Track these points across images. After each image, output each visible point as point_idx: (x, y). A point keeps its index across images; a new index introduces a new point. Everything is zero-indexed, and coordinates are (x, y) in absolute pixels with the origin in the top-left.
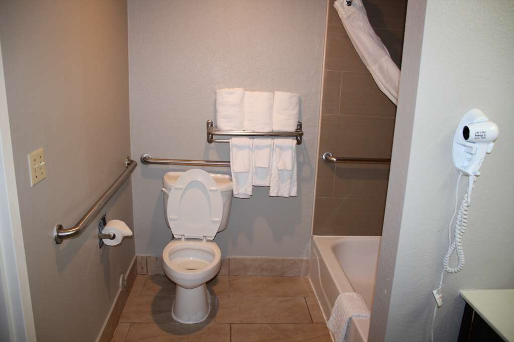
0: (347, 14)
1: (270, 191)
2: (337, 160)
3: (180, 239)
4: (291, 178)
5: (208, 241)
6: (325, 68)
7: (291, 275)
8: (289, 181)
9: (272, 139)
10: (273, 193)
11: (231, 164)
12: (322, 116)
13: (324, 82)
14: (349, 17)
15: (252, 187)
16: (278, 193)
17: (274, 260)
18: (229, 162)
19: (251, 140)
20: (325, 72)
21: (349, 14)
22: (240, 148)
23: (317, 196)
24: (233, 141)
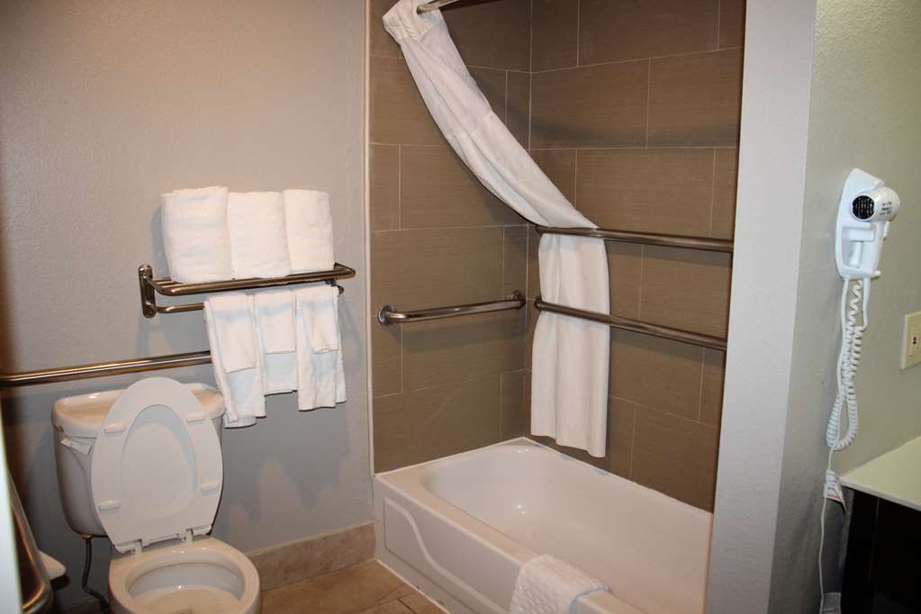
0: (420, 33)
1: (300, 400)
2: (409, 316)
3: (128, 553)
4: (335, 367)
5: (196, 538)
6: (371, 139)
7: (343, 566)
8: (333, 372)
9: (291, 289)
10: (305, 403)
11: (215, 356)
12: (372, 235)
13: (370, 166)
14: (424, 38)
15: (263, 399)
16: (315, 402)
17: (308, 545)
18: (208, 352)
19: (251, 297)
20: (371, 146)
21: (423, 33)
22: (228, 317)
23: (374, 395)
24: (214, 303)
